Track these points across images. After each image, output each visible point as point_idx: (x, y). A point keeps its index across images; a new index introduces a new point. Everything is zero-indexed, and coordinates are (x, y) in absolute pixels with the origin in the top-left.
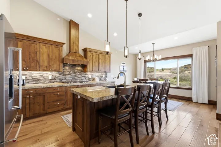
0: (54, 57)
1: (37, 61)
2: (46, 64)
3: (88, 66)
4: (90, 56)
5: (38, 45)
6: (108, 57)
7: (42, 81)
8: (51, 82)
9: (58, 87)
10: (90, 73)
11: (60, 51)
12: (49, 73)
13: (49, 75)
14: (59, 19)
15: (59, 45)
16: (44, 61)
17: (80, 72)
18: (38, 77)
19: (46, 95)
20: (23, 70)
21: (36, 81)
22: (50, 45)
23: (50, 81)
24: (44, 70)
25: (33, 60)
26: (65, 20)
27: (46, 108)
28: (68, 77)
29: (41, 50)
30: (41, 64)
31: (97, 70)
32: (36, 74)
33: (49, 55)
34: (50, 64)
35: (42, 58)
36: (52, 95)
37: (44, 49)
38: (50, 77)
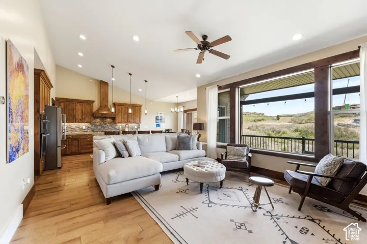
0: (86, 112)
1: (74, 115)
2: (80, 118)
3: (117, 118)
4: (119, 109)
5: (75, 104)
6: (138, 109)
7: (78, 131)
8: (85, 132)
9: (89, 135)
10: (120, 124)
11: (91, 107)
12: (83, 124)
13: (84, 126)
14: (91, 81)
15: (90, 103)
16: (78, 115)
17: (110, 123)
18: (75, 127)
19: (79, 139)
20: (66, 122)
21: (73, 130)
22: (83, 104)
23: (84, 130)
24: (79, 122)
25: (71, 115)
26: (96, 80)
27: (80, 149)
28: (99, 127)
29: (77, 108)
30: (77, 118)
31: (126, 121)
32: (73, 125)
33: (82, 111)
34: (84, 117)
35: (77, 113)
36: (85, 140)
37: (79, 107)
38: (84, 127)
